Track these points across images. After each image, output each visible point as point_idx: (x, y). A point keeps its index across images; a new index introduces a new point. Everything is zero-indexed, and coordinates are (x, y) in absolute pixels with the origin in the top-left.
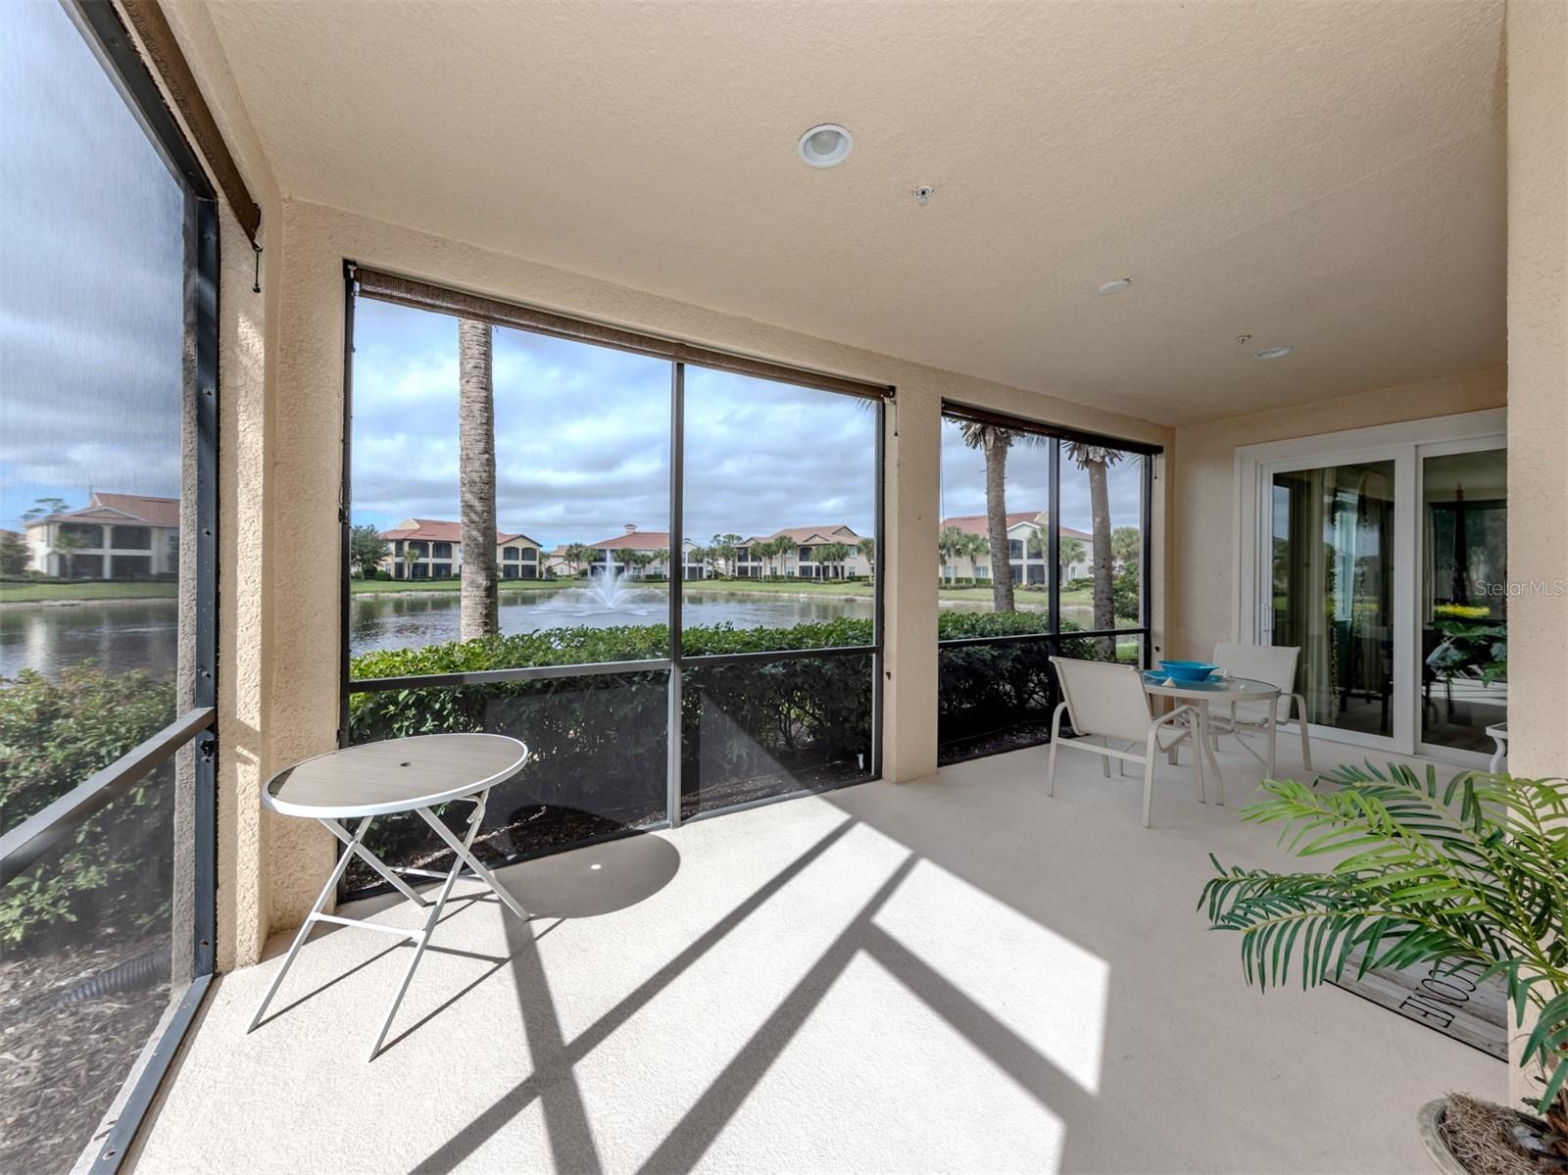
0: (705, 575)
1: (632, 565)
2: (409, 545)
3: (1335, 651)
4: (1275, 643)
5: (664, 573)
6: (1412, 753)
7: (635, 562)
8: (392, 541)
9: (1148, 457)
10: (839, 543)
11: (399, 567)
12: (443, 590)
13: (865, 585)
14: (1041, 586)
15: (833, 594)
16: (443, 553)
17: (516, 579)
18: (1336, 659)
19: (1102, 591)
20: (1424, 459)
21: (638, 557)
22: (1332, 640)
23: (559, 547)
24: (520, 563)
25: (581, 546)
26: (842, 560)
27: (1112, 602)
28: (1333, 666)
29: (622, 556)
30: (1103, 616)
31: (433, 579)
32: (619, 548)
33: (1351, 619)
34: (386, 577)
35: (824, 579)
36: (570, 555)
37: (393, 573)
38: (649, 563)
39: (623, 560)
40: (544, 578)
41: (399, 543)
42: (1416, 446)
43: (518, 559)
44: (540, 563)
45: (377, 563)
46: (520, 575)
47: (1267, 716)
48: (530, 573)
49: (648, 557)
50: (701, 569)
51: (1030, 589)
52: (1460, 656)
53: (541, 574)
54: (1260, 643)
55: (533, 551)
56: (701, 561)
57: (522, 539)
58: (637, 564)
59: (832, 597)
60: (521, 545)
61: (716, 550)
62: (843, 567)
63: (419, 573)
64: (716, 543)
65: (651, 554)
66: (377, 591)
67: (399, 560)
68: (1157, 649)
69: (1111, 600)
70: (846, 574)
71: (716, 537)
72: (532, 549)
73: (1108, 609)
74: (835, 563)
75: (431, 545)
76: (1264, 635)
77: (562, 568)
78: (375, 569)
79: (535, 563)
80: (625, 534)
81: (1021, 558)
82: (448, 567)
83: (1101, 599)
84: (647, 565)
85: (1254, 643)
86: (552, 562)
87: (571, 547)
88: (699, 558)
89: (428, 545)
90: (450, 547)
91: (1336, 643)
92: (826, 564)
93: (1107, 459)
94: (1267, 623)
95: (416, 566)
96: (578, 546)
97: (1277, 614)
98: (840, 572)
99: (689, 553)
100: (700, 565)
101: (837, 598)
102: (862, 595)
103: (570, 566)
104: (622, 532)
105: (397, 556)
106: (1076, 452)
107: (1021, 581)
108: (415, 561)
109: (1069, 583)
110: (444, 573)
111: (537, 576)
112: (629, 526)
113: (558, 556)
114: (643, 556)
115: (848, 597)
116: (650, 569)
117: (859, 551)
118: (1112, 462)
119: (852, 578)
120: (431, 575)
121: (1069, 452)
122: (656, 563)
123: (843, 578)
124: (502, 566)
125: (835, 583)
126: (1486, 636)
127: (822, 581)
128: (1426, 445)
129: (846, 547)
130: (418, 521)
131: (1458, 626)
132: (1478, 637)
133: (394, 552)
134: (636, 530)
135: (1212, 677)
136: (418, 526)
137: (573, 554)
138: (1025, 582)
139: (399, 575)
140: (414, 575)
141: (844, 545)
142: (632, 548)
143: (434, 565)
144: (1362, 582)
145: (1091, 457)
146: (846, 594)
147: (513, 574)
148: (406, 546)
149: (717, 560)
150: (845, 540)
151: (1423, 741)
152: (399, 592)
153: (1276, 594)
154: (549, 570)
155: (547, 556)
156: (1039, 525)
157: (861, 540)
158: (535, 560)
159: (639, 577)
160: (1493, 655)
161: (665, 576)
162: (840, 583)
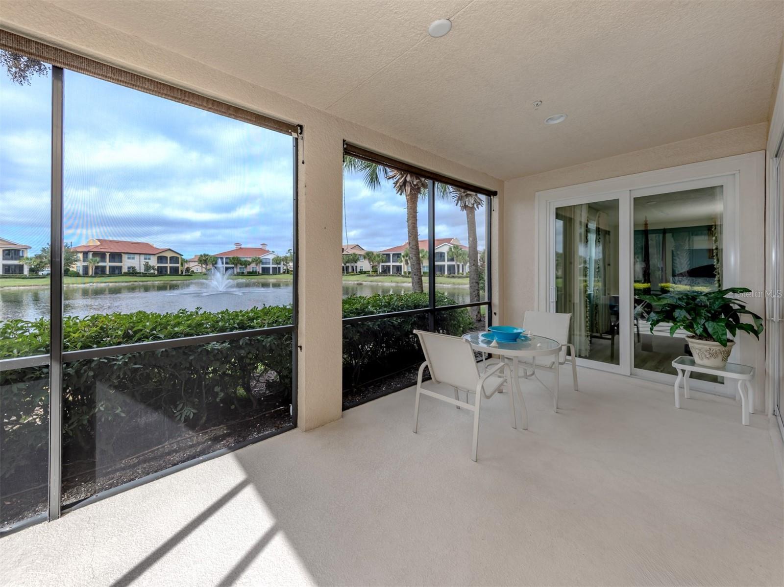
0: (282, 272)
1: (239, 266)
2: (92, 254)
3: (588, 313)
4: (557, 312)
5: (258, 270)
6: (629, 375)
7: (241, 264)
8: (81, 252)
9: (489, 197)
10: (354, 254)
11: (86, 269)
12: (116, 282)
13: (368, 276)
14: (454, 275)
15: (351, 281)
16: (116, 259)
17: (166, 274)
18: (589, 317)
19: (473, 278)
20: (634, 198)
21: (243, 262)
22: (586, 307)
23: (195, 256)
24: (169, 265)
25: (207, 255)
26: (356, 263)
27: (478, 284)
28: (587, 322)
29: (233, 261)
30: (474, 292)
31: (109, 276)
32: (231, 256)
33: (593, 293)
34: (77, 275)
35: (347, 273)
36: (201, 261)
37: (81, 272)
38: (249, 265)
39: (233, 264)
40: (184, 273)
41: (85, 254)
42: (630, 190)
43: (167, 263)
44: (182, 265)
45: (69, 266)
46: (169, 273)
47: (554, 361)
48: (175, 271)
49: (249, 261)
50: (279, 268)
51: (448, 277)
52: (657, 317)
53: (182, 272)
54: (549, 312)
55: (178, 258)
56: (279, 264)
57: (170, 251)
58: (242, 266)
59: (350, 282)
60: (169, 255)
61: (287, 257)
62: (356, 267)
63: (100, 272)
64: (289, 254)
65: (250, 260)
66: (68, 284)
67: (85, 264)
68: (495, 313)
69: (478, 283)
70: (358, 270)
71: (289, 250)
72: (177, 257)
73: (477, 288)
74: (352, 265)
75: (108, 255)
76: (551, 304)
77: (196, 268)
78: (69, 270)
79: (179, 265)
80: (235, 249)
81: (444, 261)
82: (120, 268)
83: (472, 283)
84: (248, 266)
85: (546, 311)
86: (191, 265)
87: (201, 256)
88: (278, 262)
89: (106, 255)
90: (122, 256)
91: (588, 308)
92: (347, 265)
93: (475, 206)
94: (553, 298)
95: (97, 268)
96: (205, 255)
97: (558, 289)
98: (355, 269)
99: (273, 260)
100: (279, 266)
101: (353, 283)
102: (366, 281)
103: (202, 267)
104: (234, 247)
105: (83, 262)
106: (460, 201)
107: (444, 273)
108: (96, 265)
109: (467, 274)
110: (117, 272)
111: (180, 273)
112: (237, 244)
113: (195, 261)
114: (245, 261)
115: (359, 282)
116: (250, 268)
117: (365, 258)
118: (478, 208)
119: (362, 272)
120: (108, 273)
121: (456, 201)
122: (253, 265)
123: (357, 272)
124: (156, 267)
125: (352, 275)
126: (669, 304)
127: (345, 274)
128: (634, 190)
129: (358, 256)
130: (99, 240)
131: (654, 299)
132: (664, 305)
133: (82, 259)
134: (241, 247)
135: (522, 336)
136: (99, 243)
137: (204, 260)
138: (446, 273)
139: (86, 273)
140: (96, 273)
141: (356, 255)
142: (238, 256)
143: (110, 267)
144: (598, 272)
145: (467, 204)
146: (358, 281)
147: (164, 272)
148: (90, 255)
149: (288, 263)
150: (358, 252)
151: (635, 367)
152: (84, 284)
153: (557, 278)
154: (188, 269)
155: (187, 262)
156: (452, 244)
157: (366, 252)
158: (178, 263)
159: (243, 273)
160: (676, 317)
161: (259, 272)
162: (355, 275)
